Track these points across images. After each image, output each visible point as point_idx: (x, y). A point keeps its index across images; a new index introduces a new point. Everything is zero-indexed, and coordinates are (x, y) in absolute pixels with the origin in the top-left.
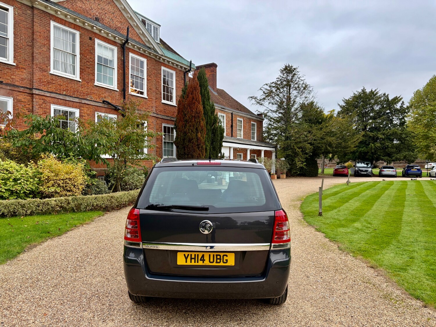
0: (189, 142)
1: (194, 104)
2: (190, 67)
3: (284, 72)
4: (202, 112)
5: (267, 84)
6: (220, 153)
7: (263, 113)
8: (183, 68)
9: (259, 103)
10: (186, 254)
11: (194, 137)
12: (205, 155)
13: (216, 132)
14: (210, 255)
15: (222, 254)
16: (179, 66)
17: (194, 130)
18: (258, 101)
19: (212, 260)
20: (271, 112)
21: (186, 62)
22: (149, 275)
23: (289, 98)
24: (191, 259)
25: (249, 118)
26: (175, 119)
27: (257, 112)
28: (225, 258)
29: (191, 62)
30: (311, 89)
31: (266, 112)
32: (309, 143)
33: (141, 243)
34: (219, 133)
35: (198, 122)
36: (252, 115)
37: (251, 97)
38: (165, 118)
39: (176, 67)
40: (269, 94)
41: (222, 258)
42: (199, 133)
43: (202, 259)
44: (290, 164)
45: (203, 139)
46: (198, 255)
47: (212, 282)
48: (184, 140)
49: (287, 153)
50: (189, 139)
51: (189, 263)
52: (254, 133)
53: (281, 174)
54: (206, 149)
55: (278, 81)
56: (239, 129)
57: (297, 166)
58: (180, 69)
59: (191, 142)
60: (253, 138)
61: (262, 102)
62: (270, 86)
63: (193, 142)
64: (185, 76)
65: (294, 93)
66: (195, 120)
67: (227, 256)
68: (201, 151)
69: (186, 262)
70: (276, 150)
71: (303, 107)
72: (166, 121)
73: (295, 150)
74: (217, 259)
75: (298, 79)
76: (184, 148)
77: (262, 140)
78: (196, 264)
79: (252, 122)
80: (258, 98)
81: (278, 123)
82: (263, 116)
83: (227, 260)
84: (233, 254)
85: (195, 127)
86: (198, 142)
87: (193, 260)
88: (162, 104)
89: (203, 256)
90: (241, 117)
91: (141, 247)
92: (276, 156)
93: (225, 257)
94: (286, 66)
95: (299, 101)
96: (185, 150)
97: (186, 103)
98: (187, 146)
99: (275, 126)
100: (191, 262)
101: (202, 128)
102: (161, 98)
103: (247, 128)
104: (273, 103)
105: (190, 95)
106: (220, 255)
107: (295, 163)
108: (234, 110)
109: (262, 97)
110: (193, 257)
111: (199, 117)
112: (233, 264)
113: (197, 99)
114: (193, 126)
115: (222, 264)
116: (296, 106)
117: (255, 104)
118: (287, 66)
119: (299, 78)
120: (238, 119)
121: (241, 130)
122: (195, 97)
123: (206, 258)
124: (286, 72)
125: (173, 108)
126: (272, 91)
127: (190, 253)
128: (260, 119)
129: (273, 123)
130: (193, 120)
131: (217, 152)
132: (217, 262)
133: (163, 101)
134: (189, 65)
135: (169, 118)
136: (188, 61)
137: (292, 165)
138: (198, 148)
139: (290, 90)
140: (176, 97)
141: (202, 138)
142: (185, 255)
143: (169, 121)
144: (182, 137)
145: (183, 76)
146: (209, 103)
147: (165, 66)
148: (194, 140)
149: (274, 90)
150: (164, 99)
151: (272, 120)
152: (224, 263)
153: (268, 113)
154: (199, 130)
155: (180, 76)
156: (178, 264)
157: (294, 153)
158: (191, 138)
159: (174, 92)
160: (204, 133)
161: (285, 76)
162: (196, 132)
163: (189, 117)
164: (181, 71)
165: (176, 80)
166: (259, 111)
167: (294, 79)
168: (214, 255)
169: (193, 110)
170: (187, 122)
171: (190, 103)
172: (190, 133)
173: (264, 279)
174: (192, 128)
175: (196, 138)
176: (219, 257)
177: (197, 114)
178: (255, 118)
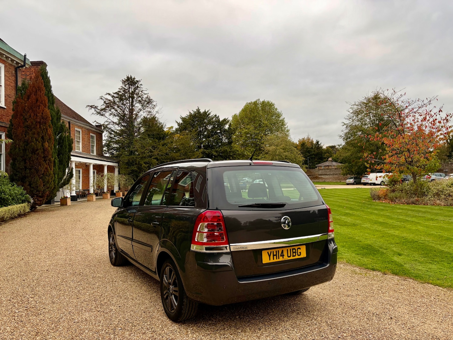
0: (32, 153)
1: (39, 107)
2: (24, 62)
3: (126, 83)
4: (49, 117)
5: (109, 94)
6: (67, 167)
7: (103, 124)
8: (15, 62)
9: (101, 112)
10: (269, 251)
11: (39, 148)
12: (54, 169)
13: (63, 142)
14: (287, 250)
16: (10, 59)
17: (40, 139)
18: (98, 111)
19: (289, 255)
20: (112, 124)
21: (20, 55)
23: (131, 111)
24: (274, 255)
25: (88, 129)
26: (8, 126)
27: (95, 123)
28: (299, 251)
29: (25, 56)
30: (154, 103)
31: (106, 123)
33: (228, 246)
34: (67, 143)
35: (44, 129)
36: (91, 126)
39: (5, 59)
40: (109, 105)
41: (297, 251)
42: (46, 143)
43: (282, 255)
44: (135, 180)
45: (51, 150)
46: (278, 251)
47: (295, 275)
48: (25, 150)
49: (133, 169)
50: (33, 149)
51: (272, 261)
52: (94, 146)
54: (54, 162)
55: (119, 91)
56: (77, 141)
58: (10, 62)
59: (35, 154)
60: (93, 152)
61: (104, 113)
62: (113, 96)
63: (38, 153)
64: (16, 72)
65: (138, 106)
66: (40, 127)
67: (300, 249)
68: (49, 165)
69: (270, 260)
70: (118, 166)
71: (145, 121)
73: (141, 166)
74: (293, 253)
75: (140, 93)
76: (25, 160)
77: (100, 155)
78: (278, 260)
79: (91, 134)
80: (99, 108)
81: (121, 136)
82: (103, 128)
83: (300, 253)
84: (305, 246)
85: (41, 135)
86: (44, 153)
87: (275, 257)
89: (283, 251)
90: (79, 127)
91: (228, 250)
92: (119, 171)
94: (128, 77)
95: (143, 114)
96: (25, 163)
97: (26, 105)
98: (30, 158)
99: (117, 139)
100: (274, 259)
101: (49, 137)
103: (86, 140)
104: (114, 115)
105: (33, 97)
106: (295, 249)
108: (71, 119)
110: (275, 254)
111: (45, 123)
112: (305, 256)
113: (42, 102)
114: (38, 134)
115: (297, 257)
116: (139, 120)
117: (96, 114)
118: (129, 77)
119: (142, 91)
120: (76, 129)
121: (79, 142)
122: (39, 99)
123: (285, 253)
124: (128, 84)
125: (1, 110)
126: (114, 102)
127: (272, 250)
128: (100, 131)
129: (113, 136)
130: (38, 126)
131: (64, 166)
132: (293, 256)
134: (23, 60)
138: (45, 161)
139: (133, 102)
140: (5, 97)
142: (268, 253)
144: (21, 147)
145: (14, 72)
146: (54, 107)
148: (40, 152)
149: (117, 100)
151: (113, 133)
152: (298, 255)
153: (109, 125)
154: (45, 139)
155: (10, 71)
156: (264, 262)
157: (139, 168)
158: (36, 148)
159: (3, 90)
160: (53, 143)
161: (127, 87)
162: (42, 142)
163: (32, 123)
164: (12, 65)
165: (5, 76)
166: (98, 122)
167: (137, 91)
168: (290, 249)
169: (38, 114)
170: (29, 128)
171: (33, 106)
172: (34, 142)
173: (328, 265)
174: (36, 136)
175: (42, 149)
176: (294, 251)
177: (44, 119)
178: (94, 129)
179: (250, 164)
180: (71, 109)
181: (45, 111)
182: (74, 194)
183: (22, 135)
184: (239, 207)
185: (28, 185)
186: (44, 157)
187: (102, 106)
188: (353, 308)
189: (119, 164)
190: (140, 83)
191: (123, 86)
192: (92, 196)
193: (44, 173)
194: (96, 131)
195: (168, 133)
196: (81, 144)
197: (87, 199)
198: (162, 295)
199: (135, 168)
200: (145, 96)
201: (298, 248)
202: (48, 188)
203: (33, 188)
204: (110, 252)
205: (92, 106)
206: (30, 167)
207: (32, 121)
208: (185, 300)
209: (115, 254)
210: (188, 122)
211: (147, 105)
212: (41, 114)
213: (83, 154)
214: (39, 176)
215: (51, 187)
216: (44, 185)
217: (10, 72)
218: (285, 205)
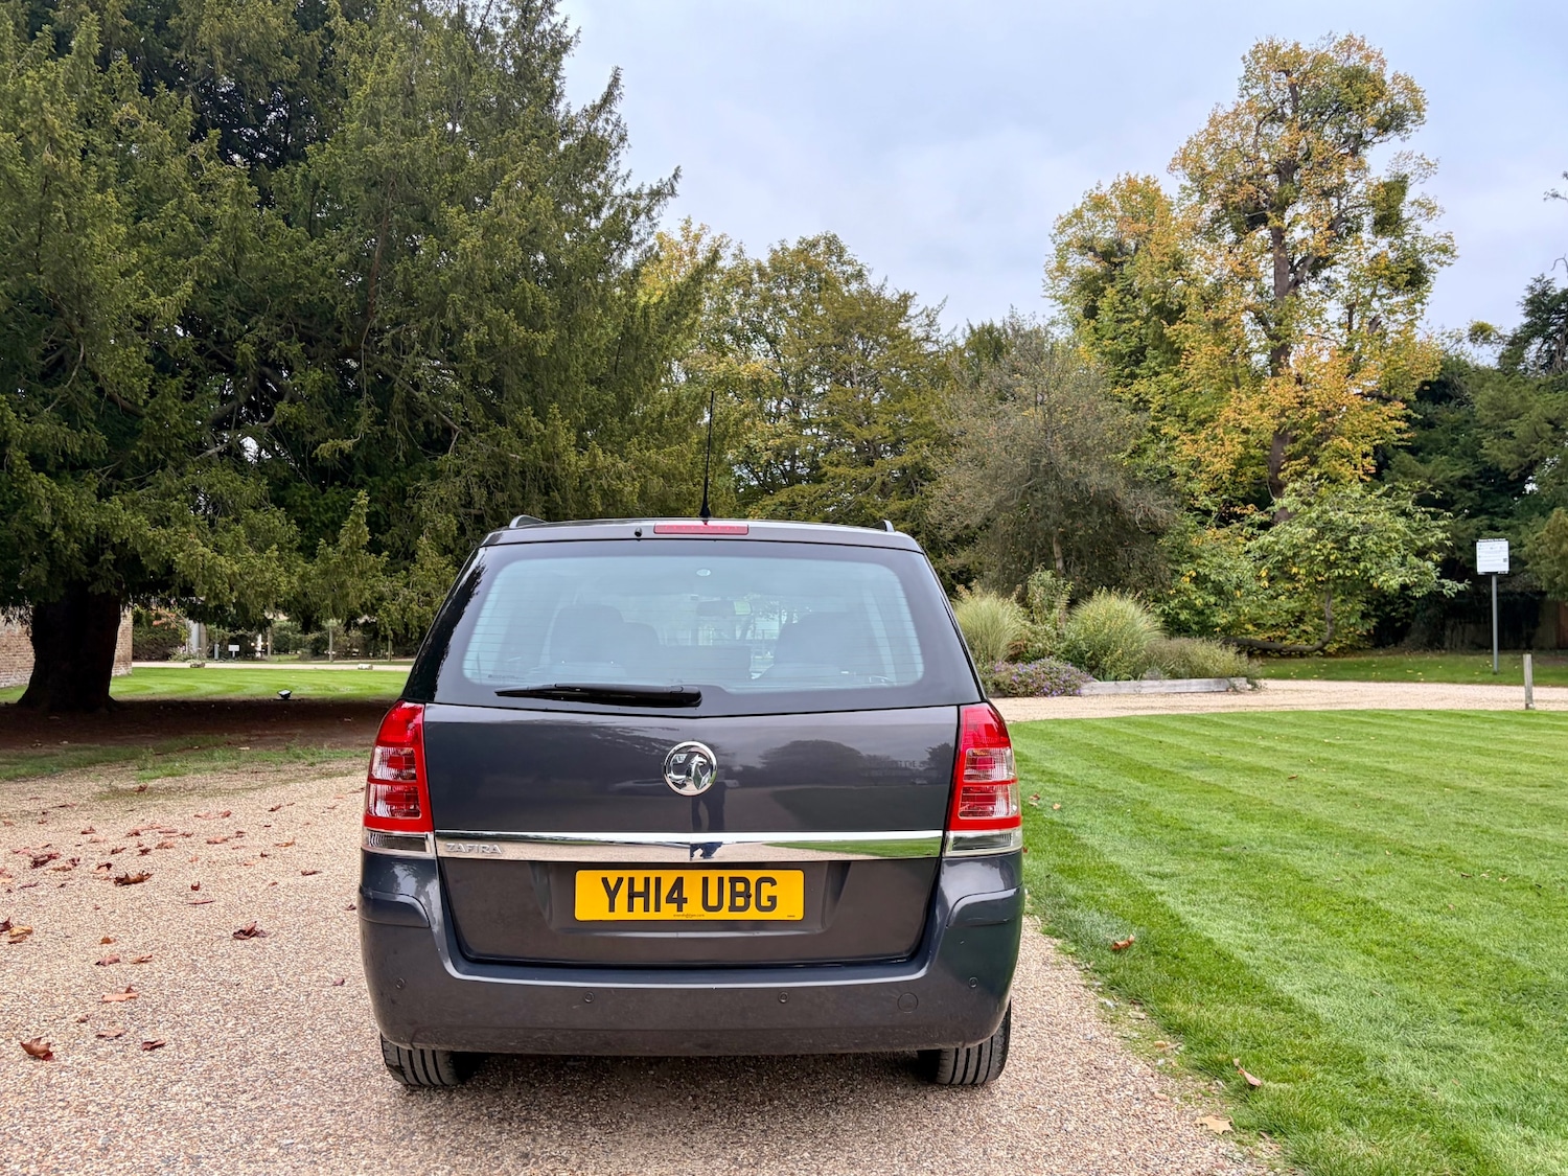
10: (612, 876)
14: (705, 880)
15: (753, 876)
19: (713, 901)
22: (464, 965)
24: (632, 895)
28: (766, 888)
33: (431, 836)
41: (753, 890)
43: (675, 896)
46: (658, 880)
47: (714, 986)
51: (621, 913)
67: (773, 882)
69: (612, 909)
74: (734, 894)
78: (652, 915)
83: (772, 899)
84: (799, 875)
87: (639, 902)
89: (680, 881)
91: (429, 853)
100: (631, 909)
106: (746, 880)
110: (639, 887)
112: (799, 916)
115: (752, 914)
123: (692, 890)
127: (626, 874)
132: (733, 908)
142: (605, 881)
152: (760, 908)
156: (580, 916)
168: (721, 880)
173: (927, 972)
176: (740, 887)
179: (638, 534)
184: (500, 694)
201: (761, 881)
218: (696, 695)
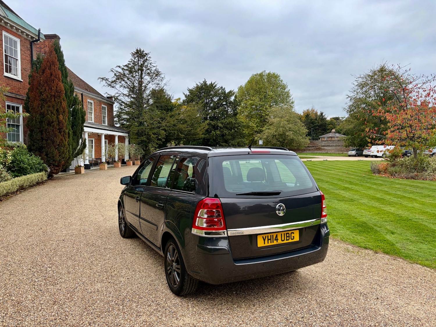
0: (48, 125)
1: (53, 81)
2: (39, 36)
3: (135, 56)
4: (63, 91)
5: (119, 67)
6: (81, 138)
7: (114, 96)
8: (30, 37)
9: (111, 85)
10: (264, 236)
11: (54, 120)
12: (68, 141)
13: (76, 115)
14: (281, 235)
15: (290, 232)
16: (25, 34)
17: (55, 112)
18: (109, 83)
19: (283, 239)
20: (123, 95)
21: (34, 30)
23: (141, 83)
24: (268, 240)
25: (100, 101)
26: (25, 99)
27: (107, 94)
29: (39, 30)
30: (162, 76)
31: (117, 95)
32: (163, 130)
33: (226, 231)
34: (80, 116)
35: (58, 102)
36: (102, 97)
37: (103, 79)
38: (9, 95)
39: (20, 34)
40: (120, 77)
41: (290, 236)
42: (61, 115)
43: (276, 239)
44: (144, 150)
45: (66, 122)
46: (273, 235)
47: (288, 257)
48: (41, 122)
50: (49, 122)
51: (266, 244)
52: (105, 116)
53: (136, 160)
54: (69, 133)
55: (129, 64)
56: (90, 112)
57: (151, 152)
58: (25, 37)
59: (51, 126)
60: (104, 122)
61: (115, 85)
62: (123, 69)
63: (54, 125)
64: (31, 46)
65: (147, 78)
66: (55, 100)
67: (293, 233)
68: (63, 136)
69: (264, 244)
70: (129, 136)
71: (154, 93)
72: (10, 99)
73: (150, 136)
74: (287, 237)
75: (149, 65)
76: (41, 132)
77: (111, 125)
78: (272, 244)
79: (103, 105)
80: (110, 80)
81: (131, 108)
82: (113, 99)
83: (294, 237)
84: (298, 231)
85: (56, 108)
86: (59, 125)
87: (269, 241)
88: (4, 77)
89: (277, 235)
90: (92, 98)
91: (226, 235)
92: (129, 141)
93: (292, 234)
94: (137, 50)
95: (152, 87)
96: (42, 134)
97: (41, 79)
98: (46, 130)
99: (127, 110)
100: (268, 243)
101: (64, 110)
102: (3, 69)
103: (98, 111)
104: (124, 87)
105: (48, 71)
106: (288, 233)
107: (149, 149)
108: (84, 91)
109: (113, 78)
110: (269, 238)
111: (59, 96)
112: (298, 240)
113: (56, 76)
114: (53, 106)
115: (290, 241)
116: (148, 92)
117: (107, 86)
118: (139, 50)
119: (150, 64)
120: (88, 100)
121: (91, 113)
122: (53, 73)
123: (279, 237)
124: (138, 56)
125: (18, 83)
126: (124, 75)
127: (267, 235)
128: (111, 102)
129: (124, 107)
130: (53, 100)
131: (78, 137)
132: (287, 240)
133: (6, 74)
134: (37, 34)
135: (13, 96)
136: (35, 29)
137: (146, 150)
138: (60, 132)
139: (142, 74)
140: (22, 70)
141: (64, 121)
142: (263, 237)
143: (13, 99)
144: (38, 119)
145: (29, 46)
146: (67, 81)
147: (7, 31)
148: (55, 124)
149: (127, 72)
150: (7, 71)
151: (123, 104)
152: (292, 239)
153: (119, 97)
154: (60, 112)
155: (26, 45)
156: (259, 246)
157: (148, 139)
158: (51, 120)
159: (19, 64)
160: (67, 116)
161: (136, 60)
162: (57, 114)
163: (47, 97)
164: (27, 39)
165: (21, 50)
166: (109, 94)
167: (146, 64)
168: (284, 234)
169: (52, 88)
170: (45, 101)
171: (47, 80)
172: (50, 114)
173: (320, 248)
174: (51, 109)
175: (57, 121)
176: (288, 235)
177: (58, 93)
178: (105, 101)
179: (249, 153)
180: (83, 81)
181: (59, 85)
182: (87, 163)
183: (38, 108)
184: (237, 195)
185: (45, 155)
186: (59, 129)
187: (112, 78)
188: (342, 287)
189: (130, 135)
190: (149, 56)
191: (132, 59)
192: (104, 165)
193: (59, 144)
194: (107, 102)
195: (175, 105)
196: (93, 114)
197: (99, 168)
198: (166, 271)
199: (145, 139)
200: (154, 69)
202: (63, 158)
203: (50, 158)
204: (120, 224)
205: (103, 78)
206: (46, 139)
207: (48, 95)
208: (186, 278)
209: (125, 227)
210: (195, 93)
211: (156, 77)
212: (56, 88)
213: (95, 125)
214: (55, 146)
215: (66, 157)
216: (59, 156)
217: (25, 47)
218: (280, 193)
